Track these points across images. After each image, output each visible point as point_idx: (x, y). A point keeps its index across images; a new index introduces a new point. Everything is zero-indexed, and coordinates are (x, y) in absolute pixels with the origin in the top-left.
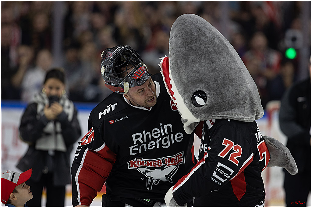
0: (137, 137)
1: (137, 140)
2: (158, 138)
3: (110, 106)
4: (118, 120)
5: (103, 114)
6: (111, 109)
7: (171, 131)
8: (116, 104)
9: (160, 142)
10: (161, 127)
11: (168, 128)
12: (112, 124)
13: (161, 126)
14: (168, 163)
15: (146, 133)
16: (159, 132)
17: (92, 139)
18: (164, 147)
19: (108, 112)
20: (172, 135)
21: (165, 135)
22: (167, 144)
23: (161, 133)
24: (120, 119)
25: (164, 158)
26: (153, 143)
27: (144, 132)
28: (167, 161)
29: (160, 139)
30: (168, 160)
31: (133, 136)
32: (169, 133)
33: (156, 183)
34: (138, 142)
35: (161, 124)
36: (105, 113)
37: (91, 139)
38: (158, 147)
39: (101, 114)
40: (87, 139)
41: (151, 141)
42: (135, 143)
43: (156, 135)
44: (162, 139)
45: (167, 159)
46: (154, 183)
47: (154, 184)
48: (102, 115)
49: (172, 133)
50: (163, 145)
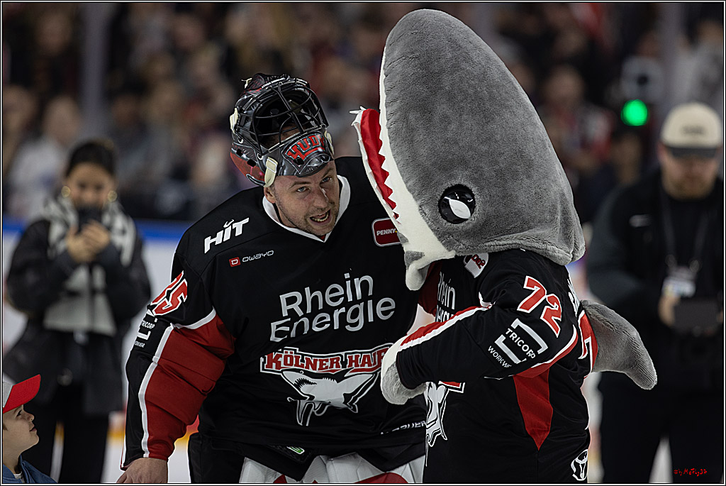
0: (291, 301)
1: (290, 307)
2: (339, 307)
3: (231, 225)
4: (249, 259)
5: (215, 242)
6: (233, 231)
7: (370, 293)
8: (247, 220)
9: (343, 316)
10: (348, 283)
11: (364, 285)
12: (235, 266)
13: (348, 279)
14: (353, 366)
15: (311, 293)
16: (341, 292)
17: (181, 298)
18: (348, 328)
19: (227, 237)
20: (370, 302)
21: (355, 301)
22: (358, 322)
23: (345, 295)
24: (256, 257)
25: (346, 354)
26: (324, 318)
27: (307, 290)
28: (351, 361)
29: (343, 310)
30: (354, 359)
31: (283, 298)
32: (365, 298)
33: (318, 412)
34: (291, 312)
35: (347, 276)
36: (218, 240)
37: (179, 298)
38: (336, 327)
39: (208, 241)
40: (168, 297)
41: (321, 311)
42: (285, 314)
43: (335, 299)
44: (347, 310)
45: (354, 355)
46: (315, 412)
47: (313, 412)
48: (212, 244)
49: (370, 298)
50: (348, 324)
